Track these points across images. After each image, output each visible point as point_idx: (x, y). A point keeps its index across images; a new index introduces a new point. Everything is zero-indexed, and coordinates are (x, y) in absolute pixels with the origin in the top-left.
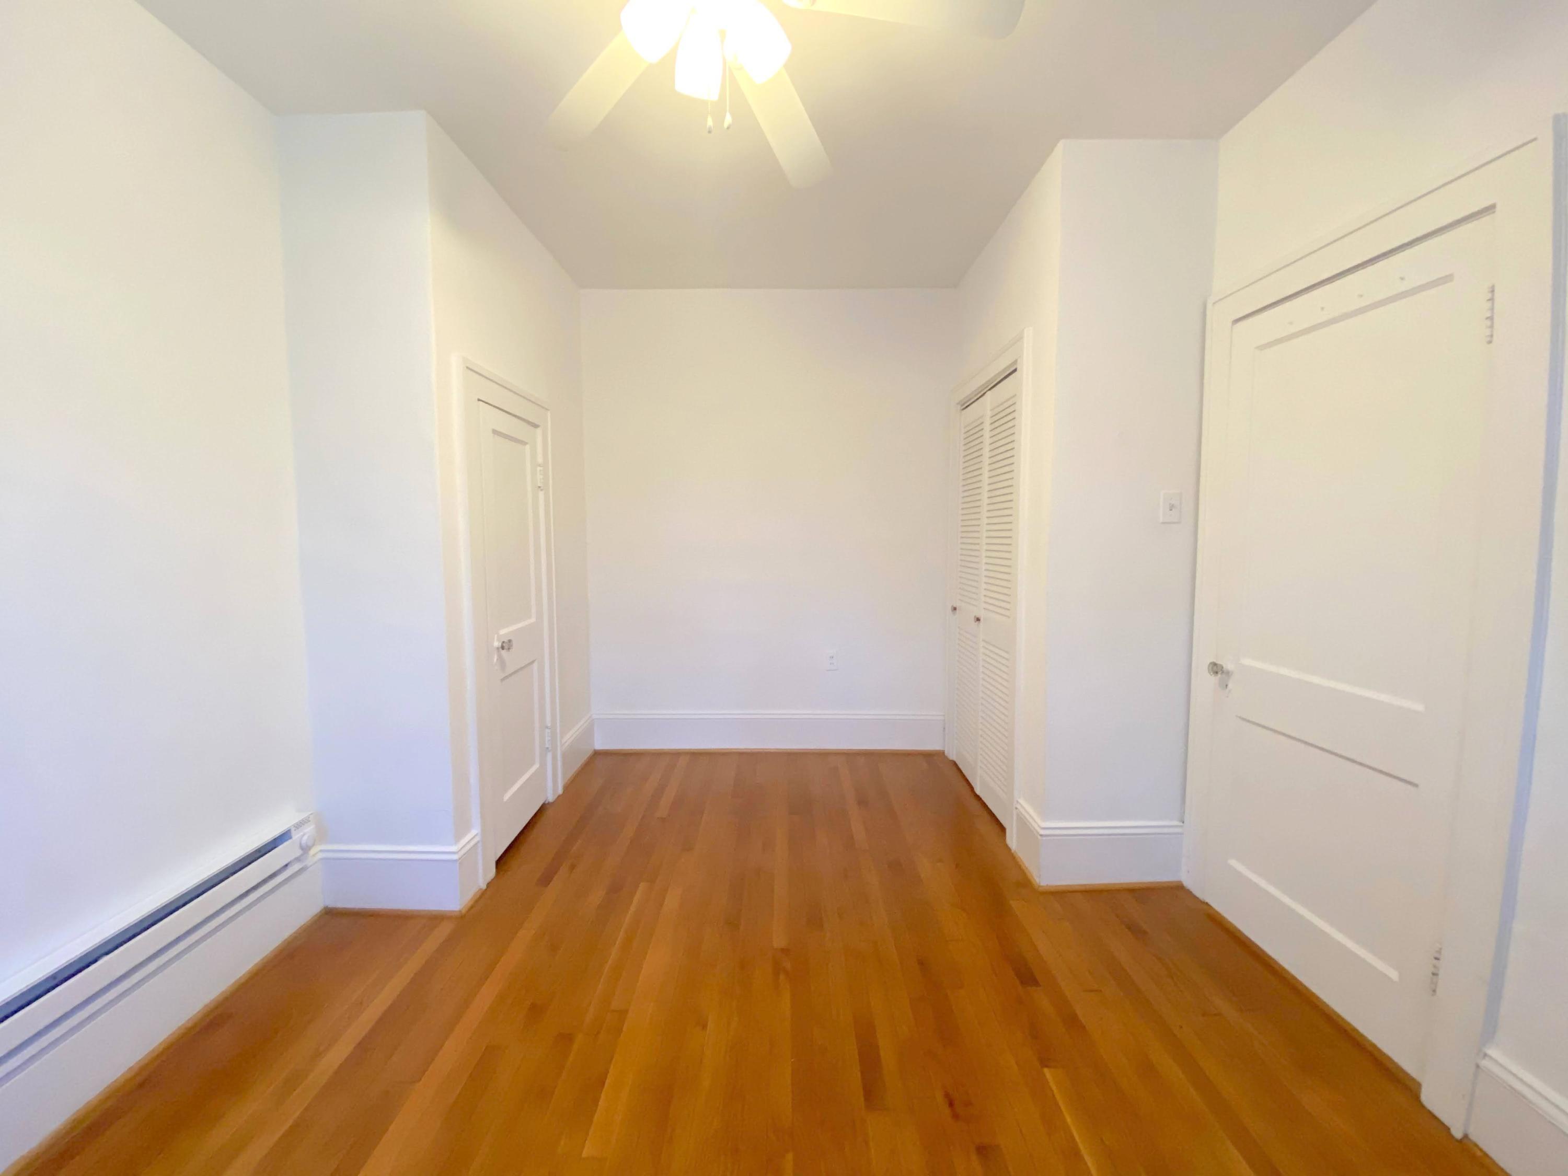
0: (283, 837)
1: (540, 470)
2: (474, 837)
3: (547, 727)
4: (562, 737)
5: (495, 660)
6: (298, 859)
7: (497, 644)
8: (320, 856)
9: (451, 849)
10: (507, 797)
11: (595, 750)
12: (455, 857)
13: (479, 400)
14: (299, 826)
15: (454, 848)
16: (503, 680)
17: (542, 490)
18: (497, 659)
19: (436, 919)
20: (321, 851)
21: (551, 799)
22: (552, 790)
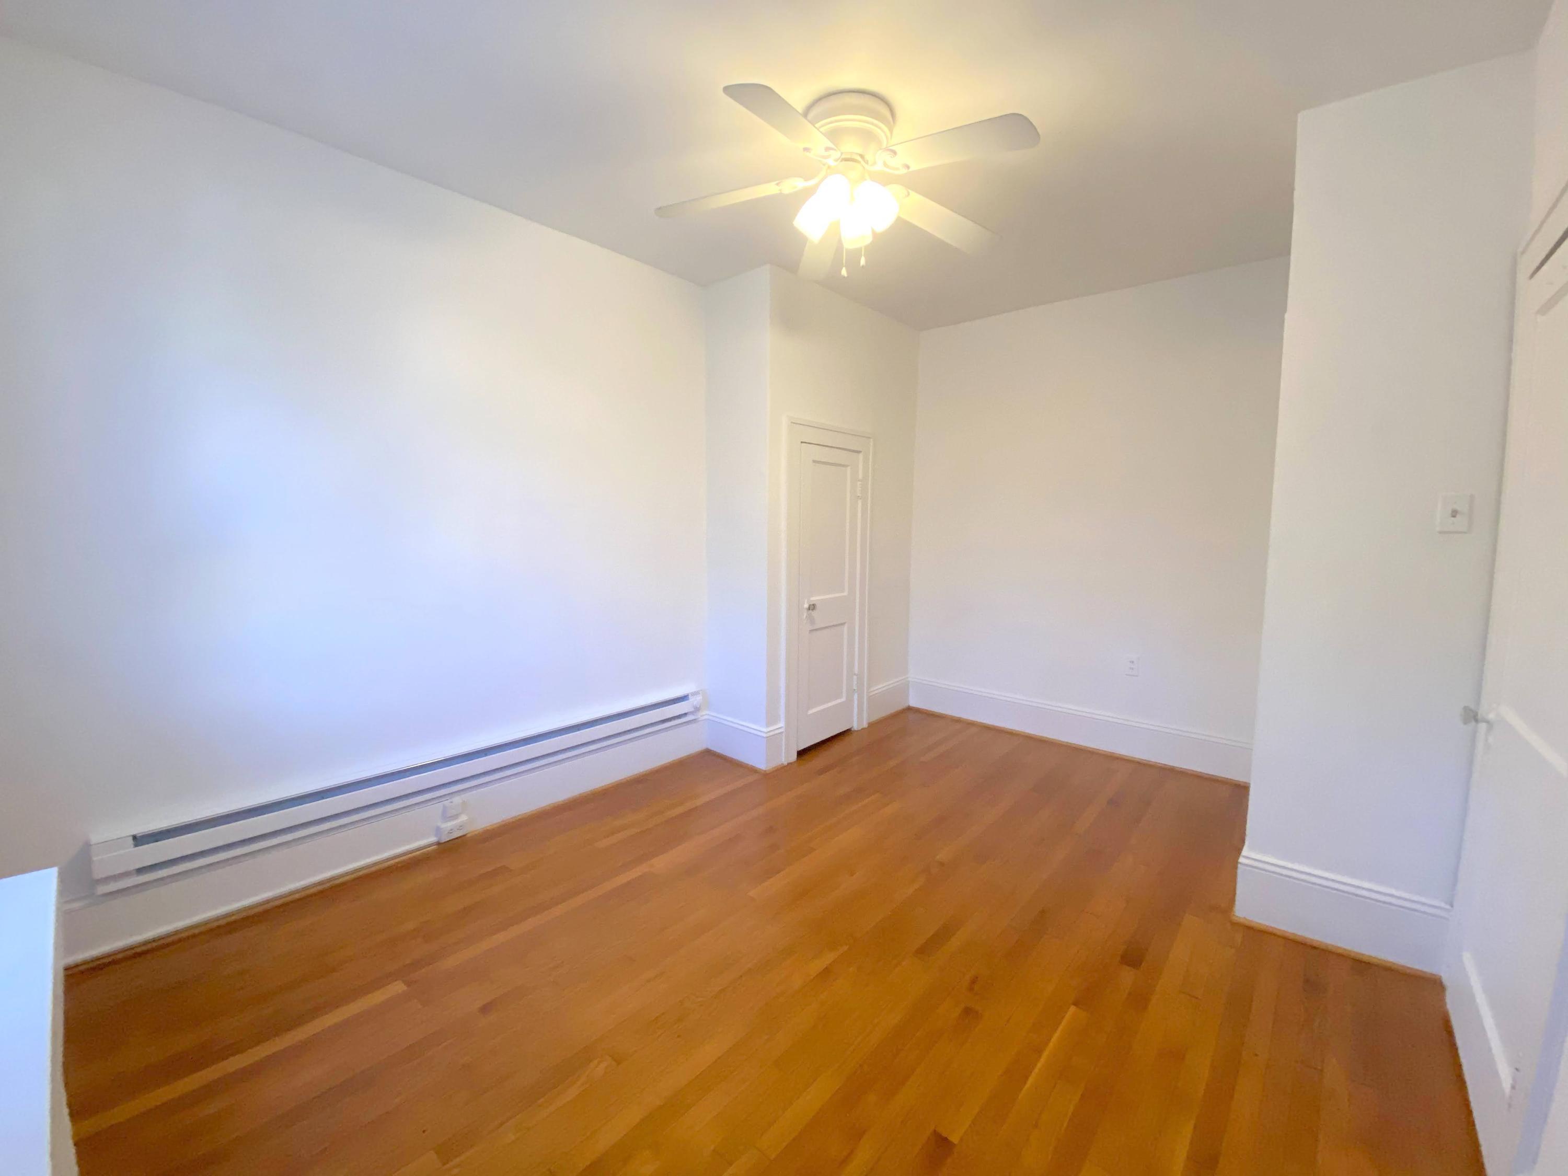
0: (683, 698)
1: (860, 484)
2: (780, 728)
3: (855, 674)
4: (869, 686)
5: (805, 617)
6: (692, 713)
7: (806, 606)
8: (706, 717)
9: (763, 730)
10: (810, 712)
11: (909, 706)
12: (765, 735)
13: (802, 442)
14: (695, 694)
15: (765, 730)
16: (811, 631)
17: (860, 499)
18: (806, 617)
19: (753, 770)
20: (706, 714)
21: (856, 727)
22: (858, 721)
